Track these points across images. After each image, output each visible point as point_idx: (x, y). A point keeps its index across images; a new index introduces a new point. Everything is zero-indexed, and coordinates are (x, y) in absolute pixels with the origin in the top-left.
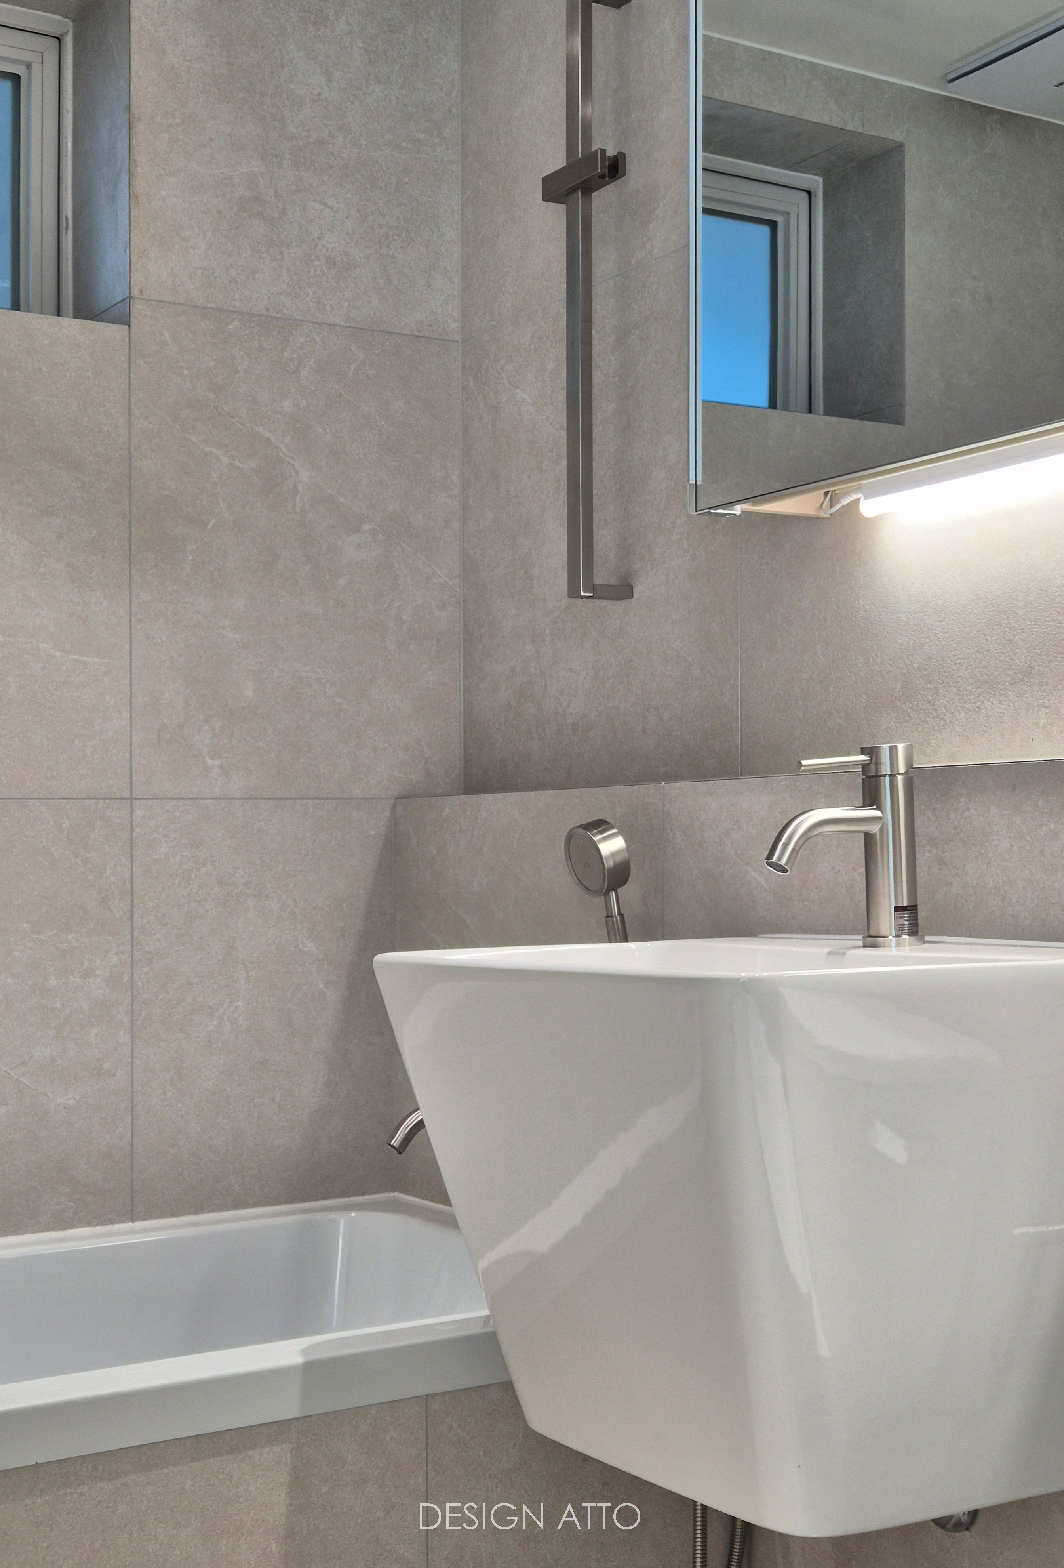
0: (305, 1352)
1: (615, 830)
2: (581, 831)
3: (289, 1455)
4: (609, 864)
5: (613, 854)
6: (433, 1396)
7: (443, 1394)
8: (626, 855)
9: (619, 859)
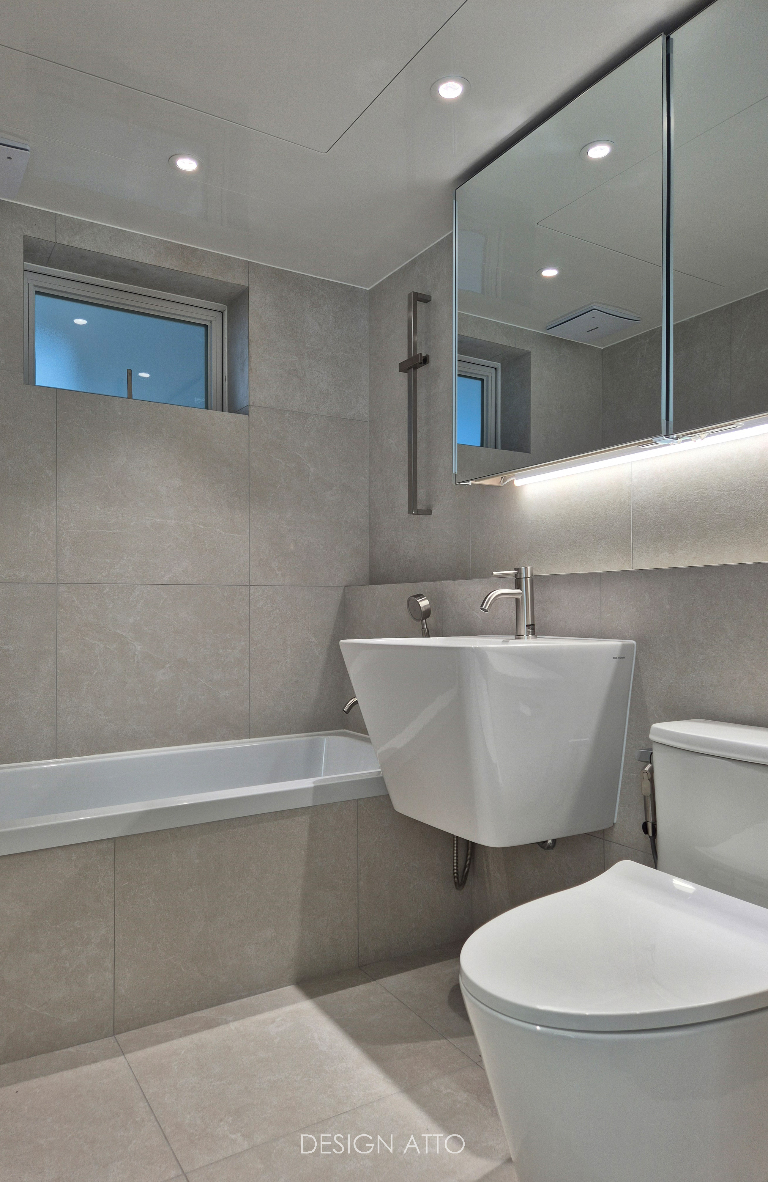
0: (314, 783)
1: (425, 598)
2: (413, 598)
3: (308, 819)
4: (423, 610)
5: (424, 606)
6: (360, 799)
7: (364, 799)
8: (429, 606)
9: (427, 608)
